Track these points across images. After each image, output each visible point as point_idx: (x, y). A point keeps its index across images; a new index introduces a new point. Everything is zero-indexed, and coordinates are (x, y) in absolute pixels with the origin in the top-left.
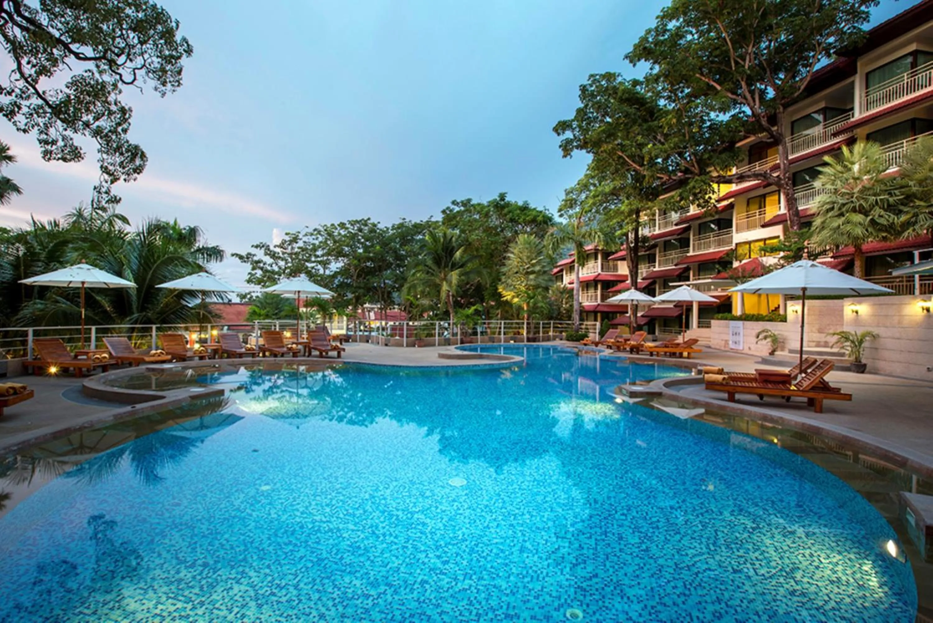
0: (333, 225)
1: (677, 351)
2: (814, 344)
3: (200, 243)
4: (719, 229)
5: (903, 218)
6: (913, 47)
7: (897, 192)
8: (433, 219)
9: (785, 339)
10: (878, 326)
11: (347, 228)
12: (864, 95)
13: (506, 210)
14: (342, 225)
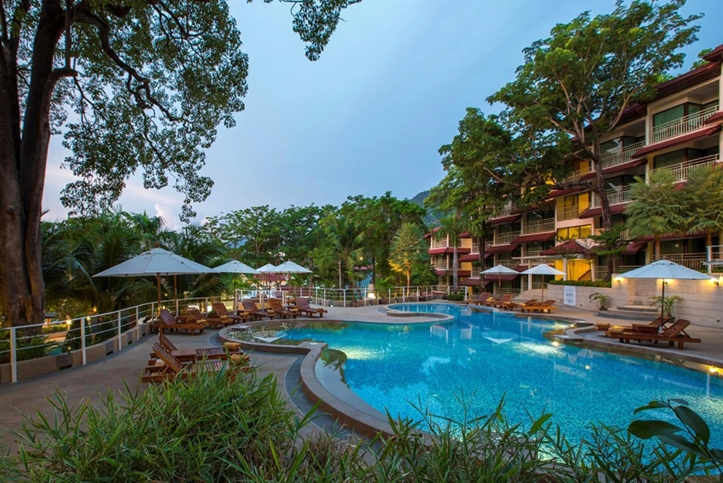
0: (241, 211)
1: (539, 308)
2: (632, 303)
3: (163, 228)
4: (543, 218)
5: (690, 220)
6: (685, 100)
7: (685, 202)
8: (314, 206)
9: (611, 299)
10: (682, 292)
11: (252, 213)
12: (652, 130)
13: (392, 204)
14: (248, 211)
